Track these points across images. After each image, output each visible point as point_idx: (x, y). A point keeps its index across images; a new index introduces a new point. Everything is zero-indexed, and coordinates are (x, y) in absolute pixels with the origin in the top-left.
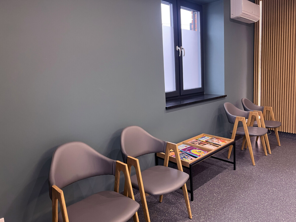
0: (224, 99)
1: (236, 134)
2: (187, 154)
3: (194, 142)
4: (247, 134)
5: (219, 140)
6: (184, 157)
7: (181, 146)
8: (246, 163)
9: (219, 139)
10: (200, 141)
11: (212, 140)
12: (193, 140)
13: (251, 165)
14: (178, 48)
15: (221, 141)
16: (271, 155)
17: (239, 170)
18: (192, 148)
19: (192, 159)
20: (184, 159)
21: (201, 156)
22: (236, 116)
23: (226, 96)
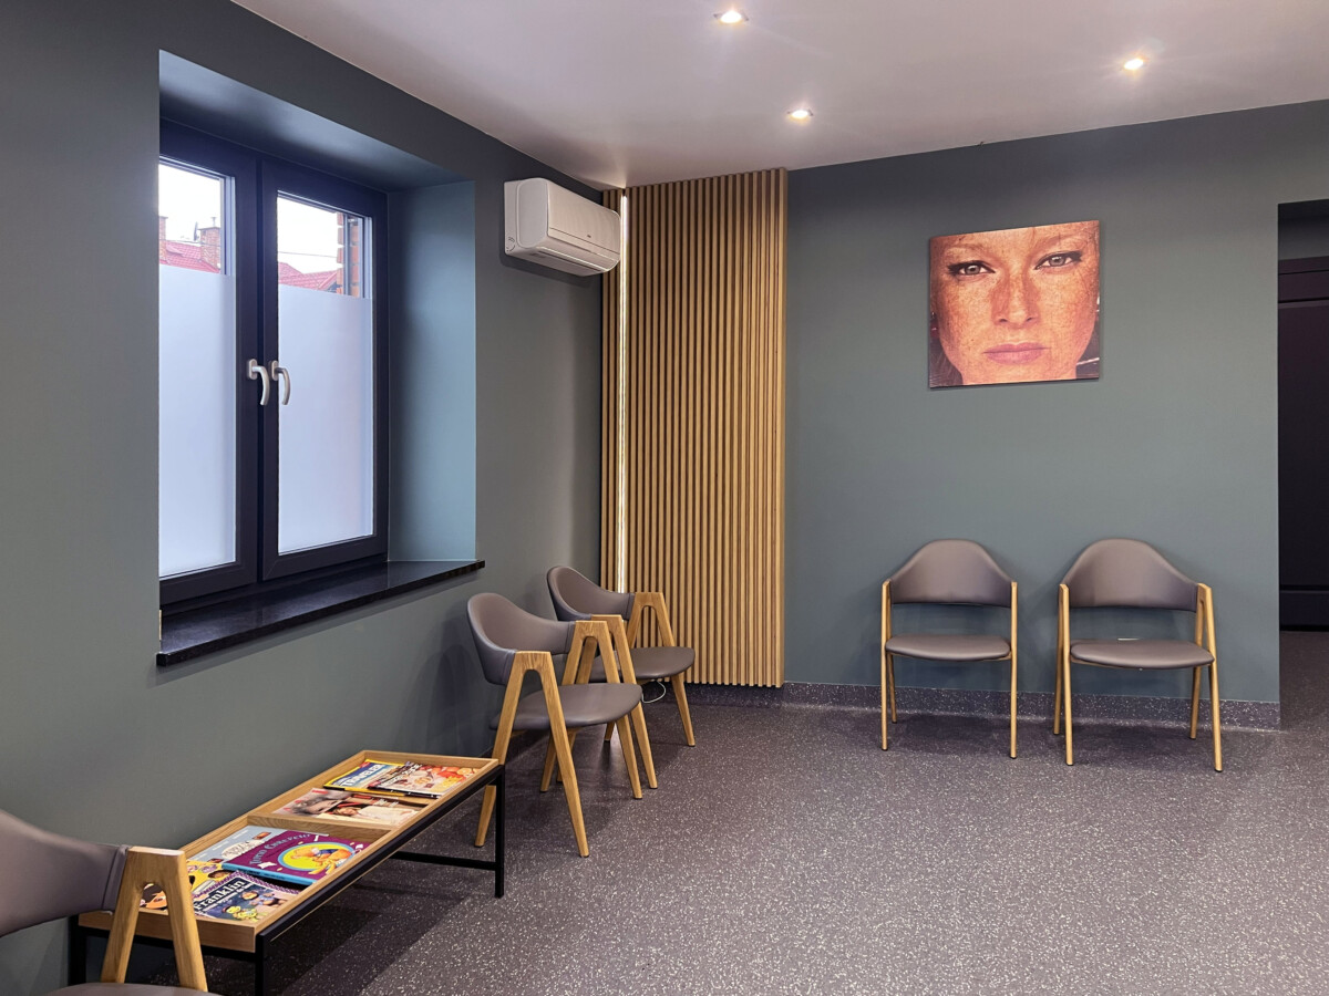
0: (473, 580)
1: (513, 730)
2: (256, 876)
3: (309, 803)
4: (559, 724)
5: (435, 772)
6: (237, 901)
7: (235, 836)
8: (553, 852)
9: (433, 767)
10: (343, 790)
11: (400, 778)
12: (309, 791)
13: (572, 855)
14: (254, 368)
15: (441, 774)
16: (655, 792)
17: (519, 891)
18: (291, 839)
19: (276, 901)
20: (232, 910)
21: (331, 874)
22: (513, 651)
23: (481, 565)
